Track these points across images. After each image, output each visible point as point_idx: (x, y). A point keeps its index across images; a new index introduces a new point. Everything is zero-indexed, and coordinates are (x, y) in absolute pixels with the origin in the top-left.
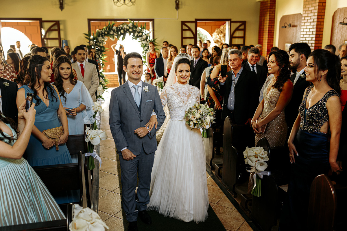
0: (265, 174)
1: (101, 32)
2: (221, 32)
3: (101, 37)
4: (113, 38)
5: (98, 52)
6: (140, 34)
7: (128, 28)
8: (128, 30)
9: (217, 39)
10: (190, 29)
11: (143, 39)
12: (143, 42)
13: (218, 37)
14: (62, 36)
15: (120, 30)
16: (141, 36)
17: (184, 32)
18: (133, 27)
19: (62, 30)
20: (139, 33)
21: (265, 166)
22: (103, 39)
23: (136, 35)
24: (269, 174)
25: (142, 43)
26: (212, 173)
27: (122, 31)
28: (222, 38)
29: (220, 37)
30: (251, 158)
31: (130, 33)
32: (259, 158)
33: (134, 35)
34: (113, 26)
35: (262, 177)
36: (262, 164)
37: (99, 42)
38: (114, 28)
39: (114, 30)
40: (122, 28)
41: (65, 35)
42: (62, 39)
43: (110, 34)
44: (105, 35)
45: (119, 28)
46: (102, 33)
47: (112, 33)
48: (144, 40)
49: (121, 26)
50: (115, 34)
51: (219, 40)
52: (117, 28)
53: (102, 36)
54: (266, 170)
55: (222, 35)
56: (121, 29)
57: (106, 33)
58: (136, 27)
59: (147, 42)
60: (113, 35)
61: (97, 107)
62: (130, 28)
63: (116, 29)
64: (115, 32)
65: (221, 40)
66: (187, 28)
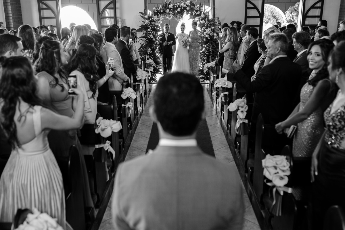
0: (285, 189)
1: (157, 10)
2: (294, 10)
3: (156, 16)
4: (170, 17)
5: (153, 32)
6: (198, 13)
7: (185, 6)
8: (185, 8)
9: (289, 18)
10: (255, 7)
11: (201, 18)
12: (200, 21)
13: (291, 16)
14: (118, 15)
15: (176, 9)
16: (199, 15)
17: (248, 10)
18: (191, 6)
19: (118, 8)
20: (197, 11)
21: (286, 181)
22: (158, 18)
23: (194, 13)
24: (290, 190)
25: (200, 23)
26: (245, 176)
27: (179, 10)
28: (295, 17)
29: (293, 16)
30: (269, 169)
31: (188, 11)
32: (278, 170)
33: (191, 14)
34: (169, 4)
35: (282, 193)
36: (282, 178)
37: (154, 21)
38: (171, 6)
39: (171, 8)
40: (179, 6)
41: (121, 13)
42: (118, 18)
43: (166, 13)
44: (161, 13)
45: (175, 6)
46: (158, 12)
47: (167, 11)
48: (202, 20)
49: (178, 4)
50: (171, 13)
51: (291, 19)
52: (174, 6)
53: (158, 15)
54: (287, 186)
55: (295, 14)
56: (177, 7)
57: (162, 11)
58: (194, 5)
59: (206, 21)
60: (169, 13)
61: (129, 93)
62: (187, 6)
63: (172, 8)
64: (171, 11)
65: (294, 20)
66: (252, 6)
